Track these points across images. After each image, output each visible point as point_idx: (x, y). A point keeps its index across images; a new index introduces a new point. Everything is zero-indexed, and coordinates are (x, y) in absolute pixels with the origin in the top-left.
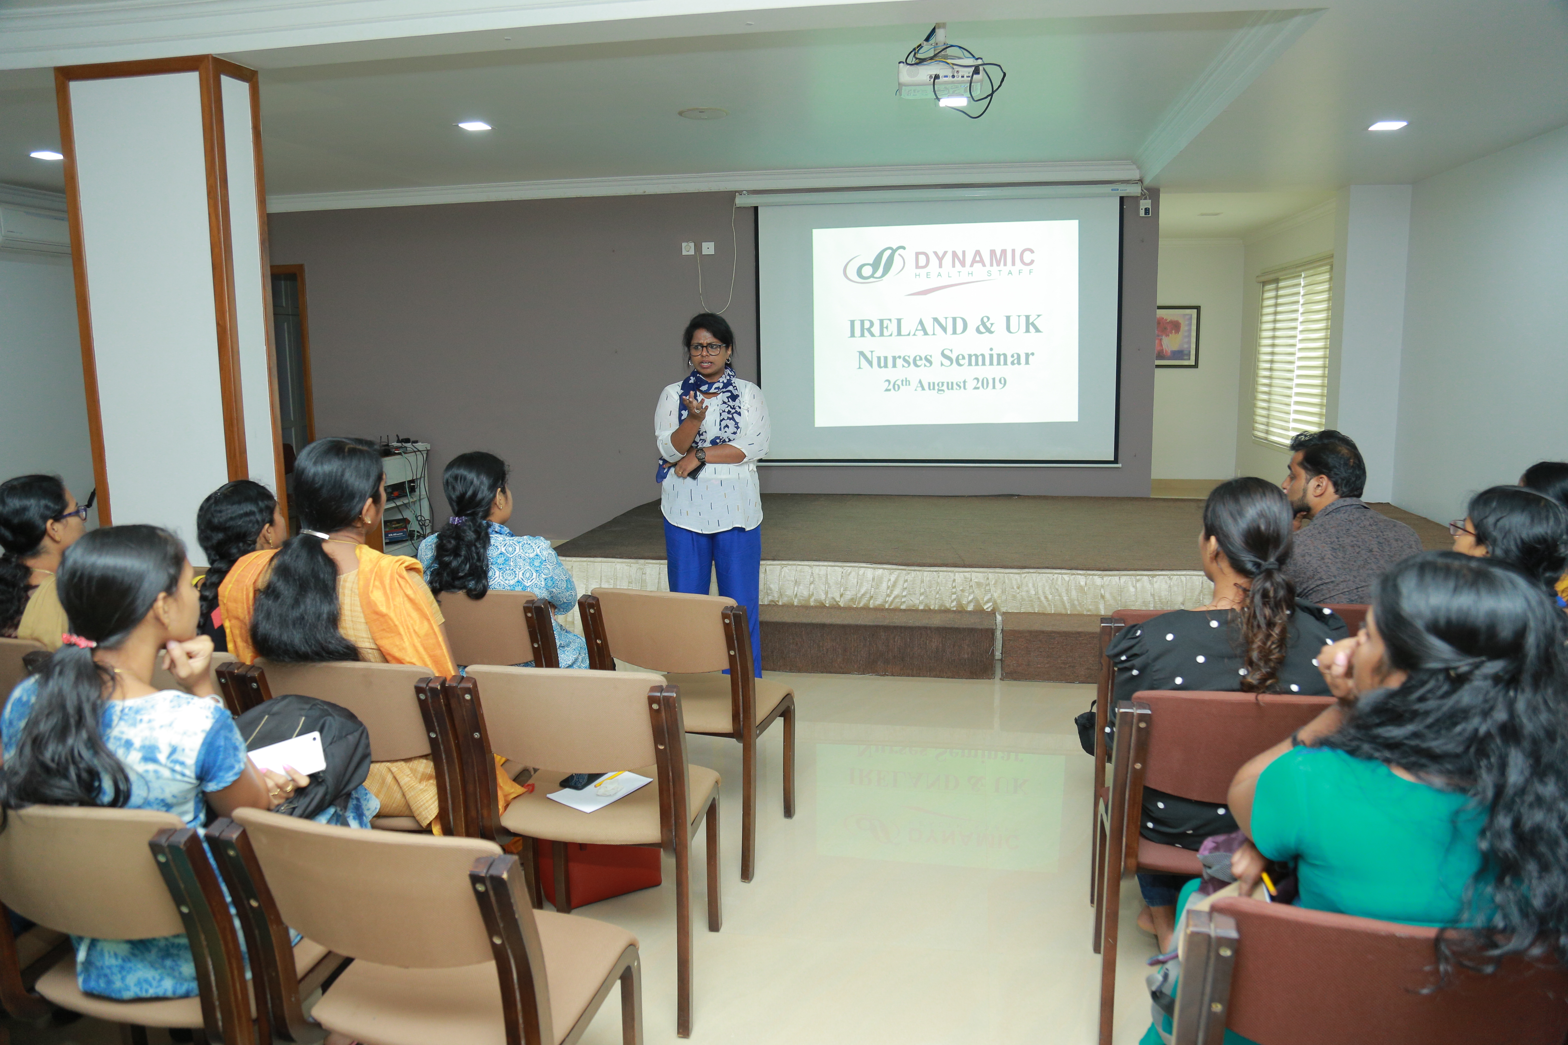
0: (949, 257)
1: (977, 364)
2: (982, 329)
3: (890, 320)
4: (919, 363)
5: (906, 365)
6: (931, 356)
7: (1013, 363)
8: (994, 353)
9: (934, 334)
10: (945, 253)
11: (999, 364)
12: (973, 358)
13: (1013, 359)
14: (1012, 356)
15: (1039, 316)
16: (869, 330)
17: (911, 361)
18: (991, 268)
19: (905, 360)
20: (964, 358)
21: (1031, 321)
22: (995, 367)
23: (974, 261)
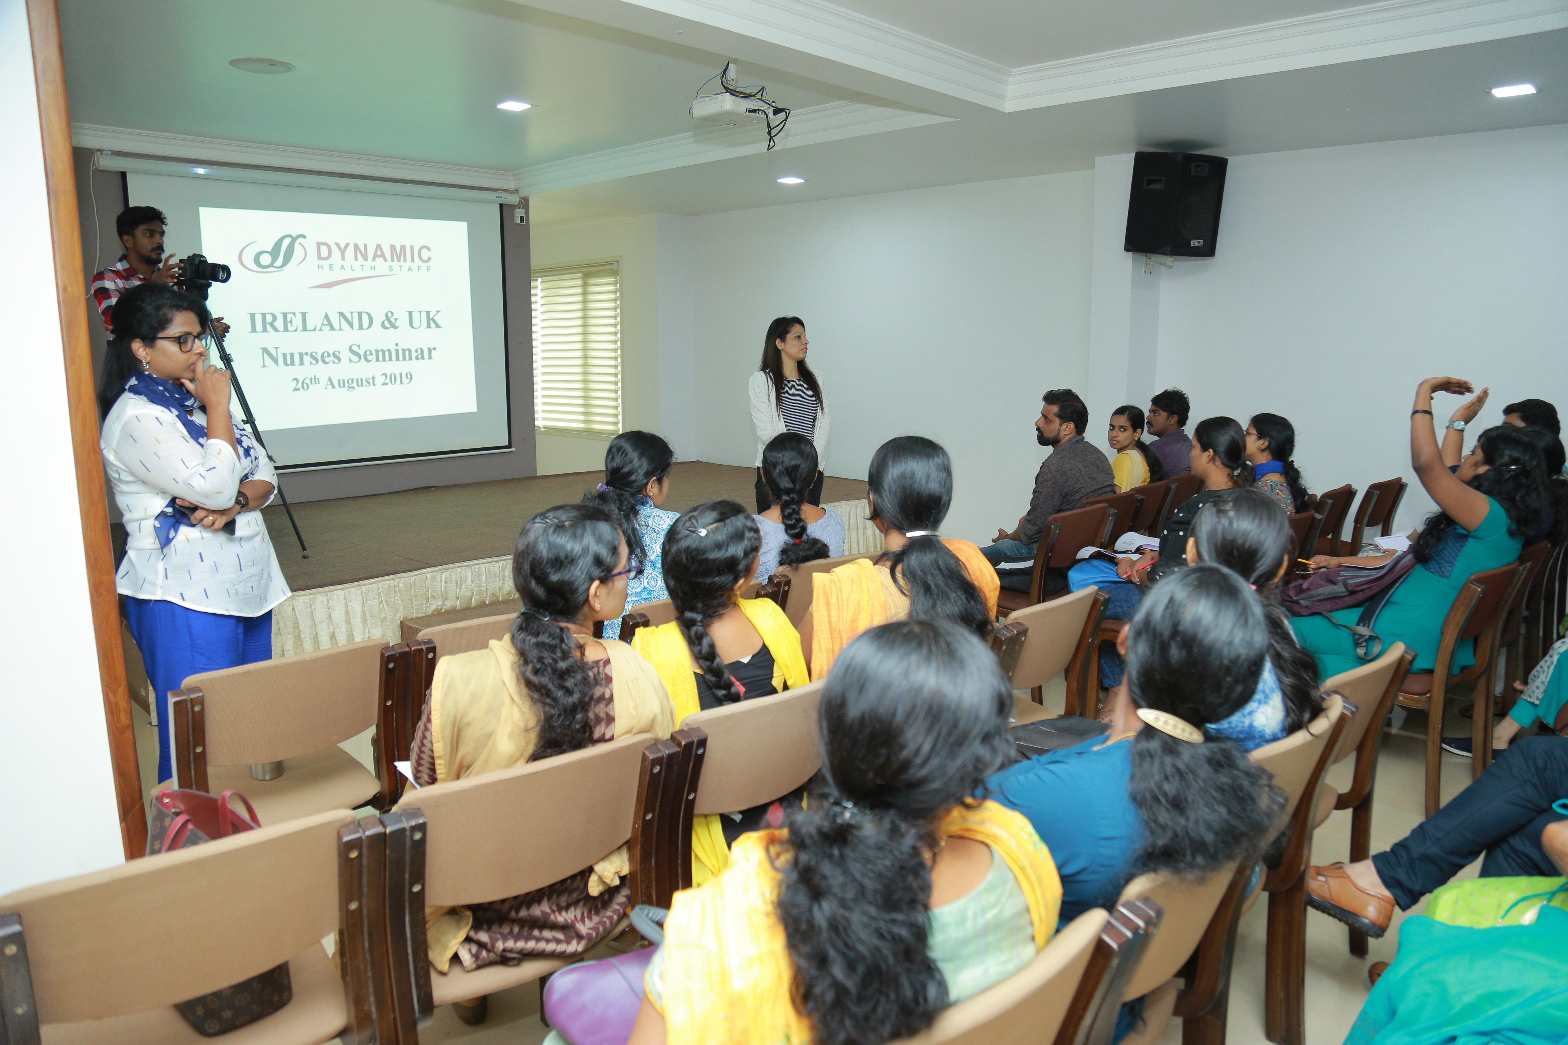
0: (351, 249)
1: (384, 360)
2: (387, 324)
3: (294, 314)
4: (327, 359)
5: (314, 362)
6: (339, 352)
7: (417, 358)
8: (399, 347)
9: (341, 329)
10: (347, 245)
11: (404, 359)
12: (380, 354)
13: (417, 354)
14: (416, 351)
15: (438, 312)
16: (271, 324)
17: (319, 357)
18: (392, 264)
19: (312, 356)
20: (371, 354)
21: (431, 317)
22: (401, 363)
23: (375, 256)
